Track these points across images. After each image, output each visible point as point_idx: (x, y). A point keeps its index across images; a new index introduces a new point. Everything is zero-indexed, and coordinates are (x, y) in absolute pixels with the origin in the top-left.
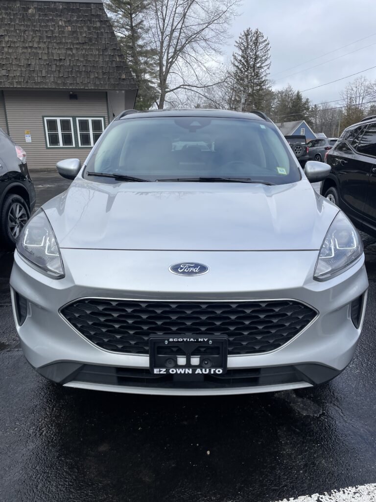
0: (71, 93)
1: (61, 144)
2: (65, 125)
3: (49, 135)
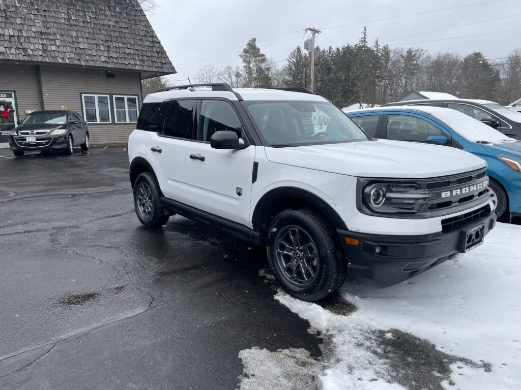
0: (109, 72)
1: (98, 121)
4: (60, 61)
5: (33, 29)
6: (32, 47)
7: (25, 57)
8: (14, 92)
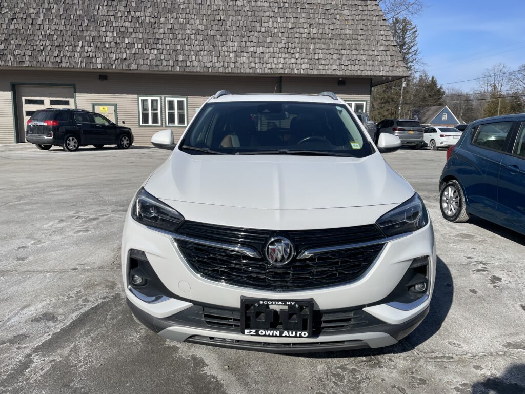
4: (296, 72)
5: (279, 45)
6: (275, 62)
7: (269, 71)
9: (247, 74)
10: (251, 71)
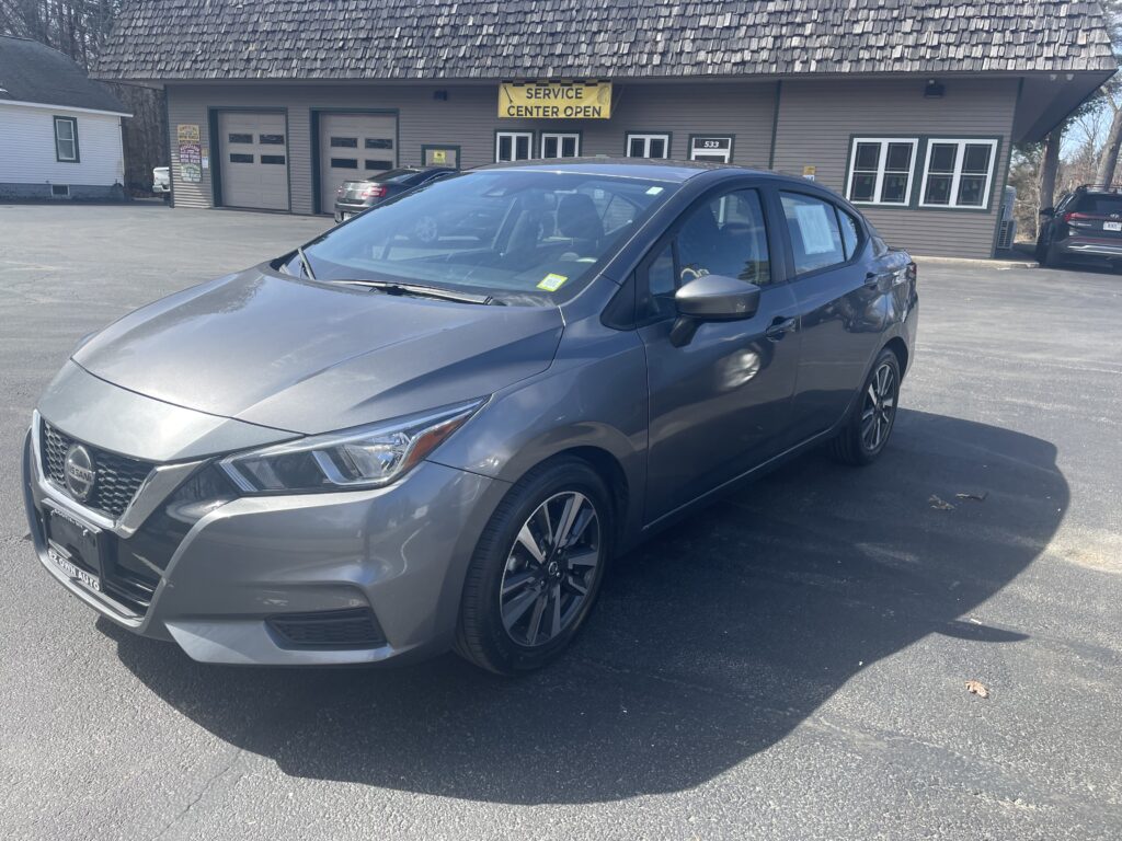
0: (932, 82)
1: (877, 199)
2: (899, 156)
3: (854, 178)
6: (754, 47)
8: (733, 136)
9: (686, 77)
10: (695, 71)
